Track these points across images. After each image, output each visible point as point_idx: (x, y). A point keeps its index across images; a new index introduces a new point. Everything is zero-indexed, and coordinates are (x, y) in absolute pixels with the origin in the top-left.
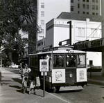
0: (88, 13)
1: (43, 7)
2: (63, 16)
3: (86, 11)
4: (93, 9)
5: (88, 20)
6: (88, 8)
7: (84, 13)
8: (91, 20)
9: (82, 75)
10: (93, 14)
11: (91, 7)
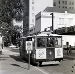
0: (66, 7)
1: (33, 3)
2: (48, 9)
3: (65, 6)
4: (70, 4)
5: (66, 12)
6: (66, 4)
7: (63, 7)
8: (69, 12)
9: (59, 53)
10: (70, 8)
11: (68, 3)
